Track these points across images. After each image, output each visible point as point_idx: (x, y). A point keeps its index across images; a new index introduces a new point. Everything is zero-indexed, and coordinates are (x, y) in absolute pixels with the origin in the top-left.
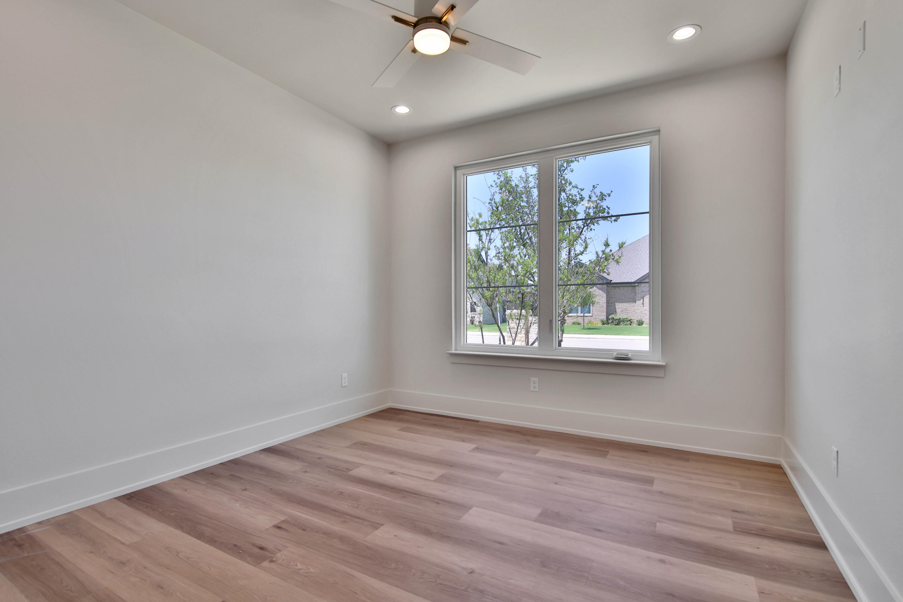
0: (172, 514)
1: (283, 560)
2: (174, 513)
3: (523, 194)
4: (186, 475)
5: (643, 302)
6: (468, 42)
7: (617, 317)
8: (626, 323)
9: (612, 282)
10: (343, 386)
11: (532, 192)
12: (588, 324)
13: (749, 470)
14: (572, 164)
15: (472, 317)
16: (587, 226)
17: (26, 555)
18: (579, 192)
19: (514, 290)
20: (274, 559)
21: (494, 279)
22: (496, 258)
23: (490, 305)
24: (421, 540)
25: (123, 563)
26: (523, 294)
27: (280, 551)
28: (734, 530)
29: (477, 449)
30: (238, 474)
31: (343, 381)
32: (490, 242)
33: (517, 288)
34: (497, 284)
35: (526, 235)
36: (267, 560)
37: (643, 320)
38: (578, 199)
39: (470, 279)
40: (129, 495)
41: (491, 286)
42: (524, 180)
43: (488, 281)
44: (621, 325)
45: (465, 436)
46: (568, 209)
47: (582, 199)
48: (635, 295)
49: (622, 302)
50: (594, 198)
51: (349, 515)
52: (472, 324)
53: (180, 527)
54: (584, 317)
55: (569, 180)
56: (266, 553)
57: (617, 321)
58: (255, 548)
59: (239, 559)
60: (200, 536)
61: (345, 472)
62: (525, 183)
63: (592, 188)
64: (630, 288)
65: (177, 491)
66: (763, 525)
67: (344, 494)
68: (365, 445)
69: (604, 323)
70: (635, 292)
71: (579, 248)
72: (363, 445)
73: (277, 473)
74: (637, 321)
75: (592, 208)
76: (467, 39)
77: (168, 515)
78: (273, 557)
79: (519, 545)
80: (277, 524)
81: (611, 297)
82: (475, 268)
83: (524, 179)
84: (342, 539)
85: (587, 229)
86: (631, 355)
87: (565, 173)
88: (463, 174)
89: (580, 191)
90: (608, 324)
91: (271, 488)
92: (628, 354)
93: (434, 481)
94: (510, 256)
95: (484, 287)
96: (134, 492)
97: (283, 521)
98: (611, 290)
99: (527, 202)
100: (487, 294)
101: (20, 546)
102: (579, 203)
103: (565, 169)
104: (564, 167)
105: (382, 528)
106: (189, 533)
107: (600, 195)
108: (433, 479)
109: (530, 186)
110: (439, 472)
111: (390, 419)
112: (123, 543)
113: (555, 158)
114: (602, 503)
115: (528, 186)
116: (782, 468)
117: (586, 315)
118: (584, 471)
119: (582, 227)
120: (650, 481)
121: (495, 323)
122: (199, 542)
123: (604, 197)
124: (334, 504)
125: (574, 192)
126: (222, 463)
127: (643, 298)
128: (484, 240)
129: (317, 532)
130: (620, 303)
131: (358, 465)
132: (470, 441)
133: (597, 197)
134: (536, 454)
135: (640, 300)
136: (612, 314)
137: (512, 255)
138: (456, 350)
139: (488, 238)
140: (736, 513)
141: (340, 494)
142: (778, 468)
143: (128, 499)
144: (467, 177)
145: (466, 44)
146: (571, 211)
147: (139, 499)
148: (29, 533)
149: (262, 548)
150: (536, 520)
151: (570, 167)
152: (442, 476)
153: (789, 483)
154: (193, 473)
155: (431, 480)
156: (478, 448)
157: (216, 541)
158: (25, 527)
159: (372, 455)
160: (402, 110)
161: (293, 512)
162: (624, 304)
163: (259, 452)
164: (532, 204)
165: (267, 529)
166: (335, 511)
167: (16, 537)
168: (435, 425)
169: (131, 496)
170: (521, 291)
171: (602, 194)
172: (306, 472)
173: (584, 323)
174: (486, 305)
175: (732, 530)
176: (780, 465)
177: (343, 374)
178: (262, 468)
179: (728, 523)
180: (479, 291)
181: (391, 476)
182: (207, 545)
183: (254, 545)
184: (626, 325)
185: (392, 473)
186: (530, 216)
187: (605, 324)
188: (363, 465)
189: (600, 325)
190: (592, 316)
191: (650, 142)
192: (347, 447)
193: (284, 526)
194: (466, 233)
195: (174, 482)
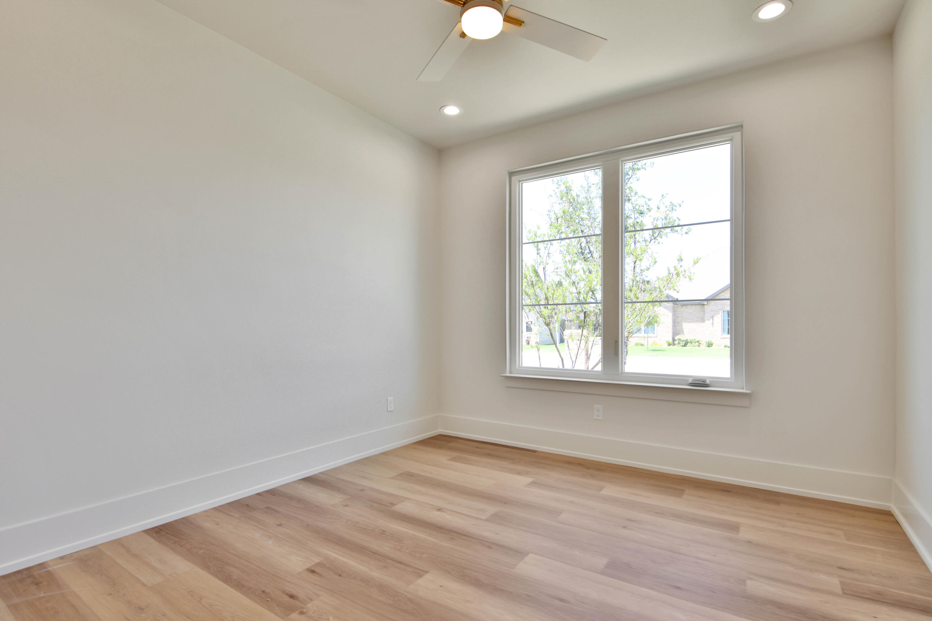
0: (200, 552)
1: (315, 612)
2: (203, 551)
3: (584, 205)
4: (220, 506)
5: (713, 322)
6: (523, 22)
7: (683, 337)
8: (694, 343)
9: (678, 300)
10: (388, 411)
11: (594, 203)
12: (652, 345)
13: (853, 517)
14: (637, 172)
15: (528, 338)
16: (655, 239)
17: (42, 595)
18: (646, 202)
19: (576, 308)
20: (305, 610)
21: (553, 296)
22: (555, 274)
23: (548, 324)
24: (470, 592)
25: (141, 609)
26: (585, 313)
27: (311, 600)
28: (844, 593)
29: (533, 483)
30: (273, 507)
31: (389, 405)
32: (549, 256)
33: (579, 306)
34: (556, 302)
35: (587, 250)
36: (297, 612)
37: (713, 342)
38: (646, 210)
39: (527, 296)
40: (158, 528)
41: (549, 303)
42: (586, 190)
43: (546, 298)
44: (688, 346)
45: (520, 468)
46: (634, 220)
47: (649, 210)
48: (704, 314)
49: (689, 322)
50: (663, 209)
51: (390, 558)
52: (528, 344)
53: (207, 567)
54: (648, 338)
55: (635, 190)
56: (297, 602)
57: (684, 342)
58: (285, 596)
59: (266, 609)
60: (227, 579)
61: (390, 507)
62: (586, 193)
63: (661, 198)
64: (699, 307)
65: (208, 525)
66: (878, 587)
67: (386, 534)
68: (412, 476)
69: (669, 344)
70: (704, 311)
71: (645, 264)
72: (409, 476)
73: (316, 506)
74: (706, 342)
75: (661, 220)
76: (522, 19)
77: (196, 552)
78: (304, 608)
79: (584, 603)
80: (311, 567)
81: (678, 316)
82: (532, 284)
83: (585, 188)
84: (382, 588)
85: (655, 242)
86: (709, 381)
87: (629, 182)
88: (519, 181)
89: (647, 200)
90: (674, 344)
91: (308, 523)
92: (706, 380)
93: (487, 520)
94: (572, 271)
95: (542, 305)
96: (163, 524)
97: (318, 564)
98: (678, 309)
99: (589, 213)
100: (546, 312)
101: (37, 584)
102: (646, 214)
103: (630, 177)
104: (629, 175)
105: (427, 576)
106: (216, 576)
107: (670, 205)
108: (484, 518)
109: (591, 197)
110: (491, 509)
111: (439, 447)
112: (144, 585)
113: (621, 161)
114: (680, 553)
115: (590, 197)
116: (893, 515)
117: (650, 335)
118: (656, 513)
119: (649, 240)
120: (734, 528)
121: (553, 343)
122: (225, 586)
123: (674, 207)
124: (375, 545)
125: (641, 202)
126: (258, 494)
127: (713, 318)
128: (542, 254)
129: (354, 578)
130: (686, 322)
131: (403, 499)
132: (527, 474)
133: (666, 207)
134: (601, 490)
135: (709, 320)
136: (678, 334)
137: (574, 270)
138: (511, 373)
139: (547, 252)
140: (843, 571)
141: (381, 533)
142: (887, 515)
143: (157, 532)
144: (523, 184)
145: (521, 25)
146: (638, 223)
147: (168, 533)
148: (49, 569)
149: (292, 596)
150: (602, 573)
151: (636, 176)
152: (495, 515)
153: (903, 534)
154: (228, 504)
155: (483, 520)
156: (535, 483)
157: (243, 586)
158: (46, 562)
159: (418, 488)
160: (452, 111)
161: (329, 553)
162: (691, 324)
163: (300, 481)
164: (593, 216)
165: (300, 573)
166: (375, 553)
167: (35, 573)
168: (489, 455)
169: (161, 530)
170: (583, 309)
171: (672, 204)
172: (346, 506)
173: (648, 345)
174: (544, 324)
175: (840, 592)
176: (890, 511)
177: (388, 398)
178: (300, 500)
179: (834, 582)
180: (536, 310)
181: (438, 513)
182: (233, 590)
183: (284, 592)
184: (694, 346)
185: (439, 510)
186: (591, 228)
187: (671, 345)
188: (408, 499)
189: (665, 346)
190: (656, 337)
191: (731, 140)
192: (392, 478)
193: (317, 570)
194: (522, 245)
195: (207, 514)
